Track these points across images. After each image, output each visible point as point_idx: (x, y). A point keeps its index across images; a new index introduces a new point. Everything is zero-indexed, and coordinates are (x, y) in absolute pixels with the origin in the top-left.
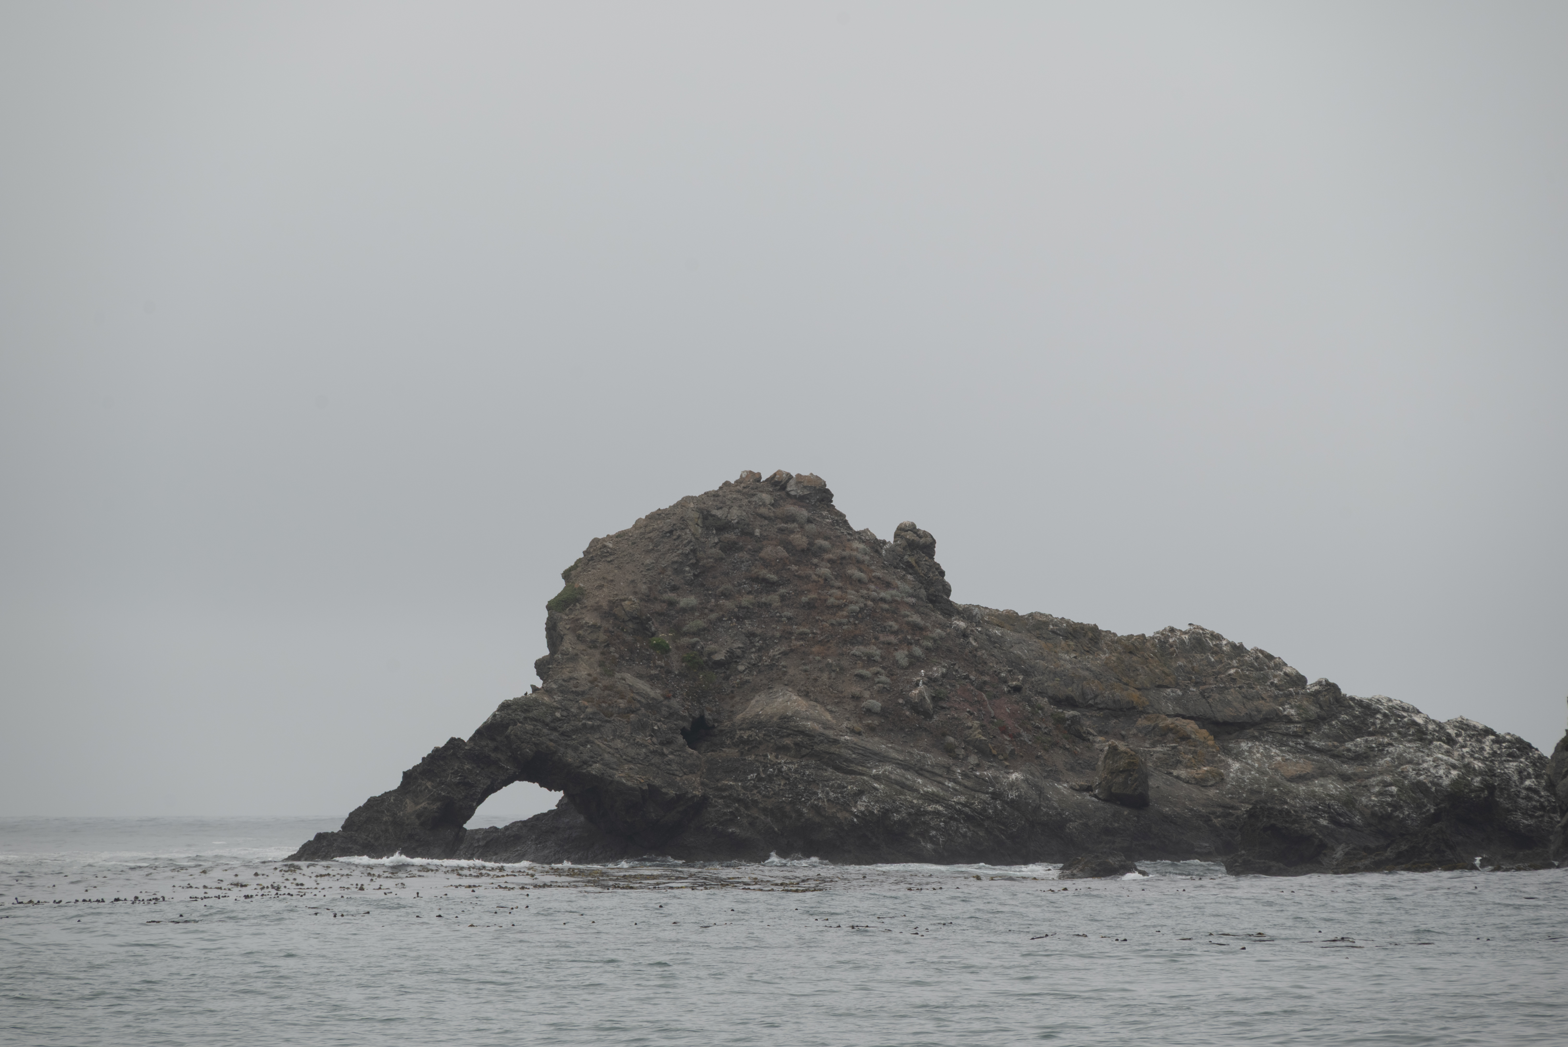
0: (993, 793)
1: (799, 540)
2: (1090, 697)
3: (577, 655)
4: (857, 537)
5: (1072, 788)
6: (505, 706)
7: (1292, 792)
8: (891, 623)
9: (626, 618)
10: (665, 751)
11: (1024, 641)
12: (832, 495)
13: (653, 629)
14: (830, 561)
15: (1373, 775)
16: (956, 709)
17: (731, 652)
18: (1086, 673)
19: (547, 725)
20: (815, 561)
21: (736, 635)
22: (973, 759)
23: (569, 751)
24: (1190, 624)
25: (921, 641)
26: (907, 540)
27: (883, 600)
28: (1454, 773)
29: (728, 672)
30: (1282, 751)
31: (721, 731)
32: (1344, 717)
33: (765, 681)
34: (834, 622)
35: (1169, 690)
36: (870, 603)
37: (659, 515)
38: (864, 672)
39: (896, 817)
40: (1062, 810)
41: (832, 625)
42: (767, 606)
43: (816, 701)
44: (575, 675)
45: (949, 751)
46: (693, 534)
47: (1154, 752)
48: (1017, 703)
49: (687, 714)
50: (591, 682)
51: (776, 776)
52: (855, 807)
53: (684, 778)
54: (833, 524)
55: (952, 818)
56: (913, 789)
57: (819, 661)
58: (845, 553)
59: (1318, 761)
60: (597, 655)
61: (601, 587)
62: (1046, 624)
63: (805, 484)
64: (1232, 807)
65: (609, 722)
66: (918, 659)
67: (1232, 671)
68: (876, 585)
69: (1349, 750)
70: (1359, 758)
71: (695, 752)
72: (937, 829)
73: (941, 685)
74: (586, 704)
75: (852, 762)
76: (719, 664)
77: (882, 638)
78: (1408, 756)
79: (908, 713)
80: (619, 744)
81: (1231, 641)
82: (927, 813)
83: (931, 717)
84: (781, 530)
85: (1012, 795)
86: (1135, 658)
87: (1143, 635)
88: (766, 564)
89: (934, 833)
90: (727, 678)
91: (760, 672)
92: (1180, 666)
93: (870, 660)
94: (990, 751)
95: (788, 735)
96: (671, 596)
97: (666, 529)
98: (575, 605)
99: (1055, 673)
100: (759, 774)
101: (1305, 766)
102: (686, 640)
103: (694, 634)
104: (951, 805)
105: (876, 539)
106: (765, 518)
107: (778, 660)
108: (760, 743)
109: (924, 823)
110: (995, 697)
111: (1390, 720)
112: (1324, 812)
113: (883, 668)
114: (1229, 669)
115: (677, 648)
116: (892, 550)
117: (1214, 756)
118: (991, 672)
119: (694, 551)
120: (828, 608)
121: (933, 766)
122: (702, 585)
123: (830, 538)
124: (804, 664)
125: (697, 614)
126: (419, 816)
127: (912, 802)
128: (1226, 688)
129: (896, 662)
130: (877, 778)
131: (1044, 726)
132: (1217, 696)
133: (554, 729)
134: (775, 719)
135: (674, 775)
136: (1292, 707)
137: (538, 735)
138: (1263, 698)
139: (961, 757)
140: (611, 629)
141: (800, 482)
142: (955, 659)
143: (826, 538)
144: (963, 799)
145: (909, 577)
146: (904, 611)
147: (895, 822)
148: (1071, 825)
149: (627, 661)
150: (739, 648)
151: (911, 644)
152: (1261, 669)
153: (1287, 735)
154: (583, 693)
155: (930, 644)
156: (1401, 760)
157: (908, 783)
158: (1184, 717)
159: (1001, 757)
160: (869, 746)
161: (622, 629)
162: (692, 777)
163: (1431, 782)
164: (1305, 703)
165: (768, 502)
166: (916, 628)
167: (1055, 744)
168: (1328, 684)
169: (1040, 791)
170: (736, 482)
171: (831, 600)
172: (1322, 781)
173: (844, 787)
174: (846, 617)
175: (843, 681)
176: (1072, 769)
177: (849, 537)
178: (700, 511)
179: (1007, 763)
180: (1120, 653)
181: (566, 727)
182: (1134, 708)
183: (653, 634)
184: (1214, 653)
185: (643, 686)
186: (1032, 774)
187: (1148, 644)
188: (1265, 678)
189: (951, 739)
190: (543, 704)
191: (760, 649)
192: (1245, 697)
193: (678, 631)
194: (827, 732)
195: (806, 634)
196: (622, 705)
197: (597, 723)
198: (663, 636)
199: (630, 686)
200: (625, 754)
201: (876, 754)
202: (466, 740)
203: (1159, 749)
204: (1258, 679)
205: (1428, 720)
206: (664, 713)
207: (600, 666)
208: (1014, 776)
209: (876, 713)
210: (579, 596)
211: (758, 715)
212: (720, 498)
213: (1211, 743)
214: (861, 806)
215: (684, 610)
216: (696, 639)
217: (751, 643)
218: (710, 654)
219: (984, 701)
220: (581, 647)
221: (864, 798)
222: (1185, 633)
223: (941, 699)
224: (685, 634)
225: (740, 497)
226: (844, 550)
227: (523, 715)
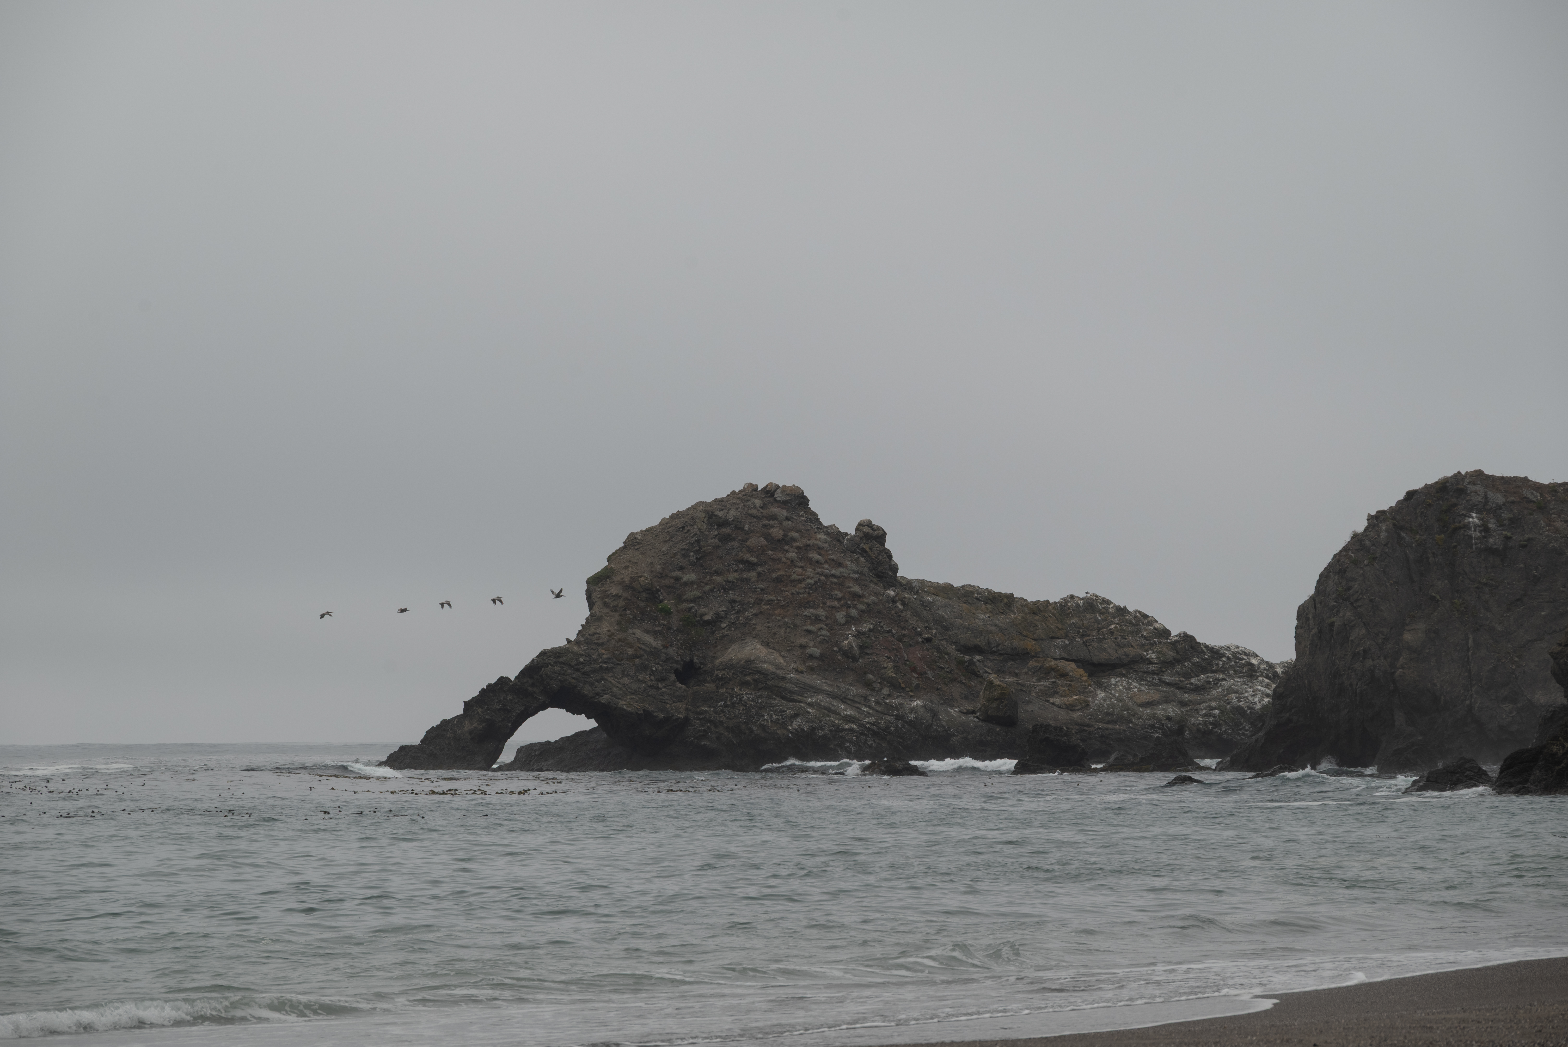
0: (896, 715)
1: (777, 533)
2: (993, 645)
3: (602, 616)
4: (825, 530)
5: (961, 712)
6: (543, 653)
7: (1137, 714)
8: (836, 592)
9: (641, 590)
10: (660, 686)
11: (950, 605)
12: (809, 501)
13: (661, 597)
14: (798, 548)
15: (1204, 702)
16: (877, 654)
17: (717, 614)
18: (993, 628)
19: (573, 667)
20: (786, 547)
21: (722, 601)
22: (886, 691)
23: (587, 686)
24: (1087, 593)
25: (857, 606)
26: (864, 533)
27: (833, 576)
28: (1266, 700)
29: (714, 629)
30: (1140, 684)
31: (705, 671)
32: (1196, 659)
33: (739, 635)
34: (794, 592)
35: (1059, 640)
36: (822, 578)
37: (677, 515)
38: (811, 628)
39: (821, 733)
40: (949, 728)
41: (792, 594)
42: (747, 580)
43: (774, 649)
44: (598, 631)
45: (868, 685)
46: (699, 529)
47: (1038, 685)
48: (928, 650)
49: (679, 659)
50: (609, 636)
51: (738, 703)
52: (791, 725)
53: (673, 705)
54: (806, 521)
55: (862, 734)
56: (836, 713)
57: (779, 620)
58: (809, 542)
59: (1165, 692)
60: (616, 616)
61: (627, 567)
62: (972, 593)
63: (788, 492)
64: (1088, 726)
65: (620, 665)
66: (853, 618)
67: (1112, 627)
68: (829, 565)
69: (1191, 684)
70: (1197, 689)
71: (684, 686)
72: (851, 742)
73: (868, 637)
74: (604, 651)
75: (794, 693)
76: (708, 623)
77: (829, 603)
78: (1235, 688)
79: (840, 658)
80: (626, 680)
81: (1117, 604)
82: (843, 730)
83: (858, 661)
84: (765, 526)
85: (911, 717)
86: (1037, 617)
87: (1048, 601)
88: (750, 550)
89: (848, 744)
90: (713, 633)
91: (736, 628)
92: (1073, 623)
93: (817, 619)
94: (900, 684)
95: (750, 674)
96: (677, 573)
97: (679, 525)
98: (606, 580)
99: (968, 629)
100: (725, 702)
101: (1153, 695)
102: (684, 605)
103: (691, 601)
104: (863, 724)
105: (839, 531)
106: (754, 517)
107: (750, 620)
108: (730, 680)
109: (841, 737)
110: (910, 645)
111: (1231, 661)
112: (1159, 728)
113: (826, 625)
114: (1111, 625)
115: (678, 611)
116: (852, 539)
117: (1085, 688)
118: (910, 628)
119: (698, 541)
120: (792, 581)
121: (854, 696)
122: (702, 566)
123: (801, 531)
124: (768, 622)
125: (695, 586)
126: (471, 732)
127: (834, 722)
128: (1104, 639)
129: (836, 621)
130: (811, 705)
131: (947, 666)
132: (1096, 645)
133: (578, 670)
134: (742, 662)
135: (665, 703)
136: (1153, 653)
137: (564, 674)
138: (1132, 646)
139: (877, 689)
140: (629, 598)
141: (784, 491)
142: (883, 618)
143: (798, 531)
144: (872, 720)
145: (862, 559)
146: (848, 583)
147: (820, 737)
148: (954, 739)
149: (639, 620)
150: (723, 611)
151: (850, 607)
152: (1137, 625)
153: (1147, 673)
154: (603, 644)
155: (864, 607)
156: (1230, 690)
157: (833, 708)
158: (1067, 660)
159: (908, 689)
160: (808, 681)
161: (638, 598)
162: (679, 705)
163: (1247, 707)
164: (1165, 649)
165: (758, 505)
166: (856, 596)
167: (955, 680)
168: (1185, 635)
169: (935, 714)
170: (740, 491)
171: (794, 576)
172: (1165, 706)
173: (784, 711)
174: (805, 588)
175: (795, 635)
176: (966, 698)
177: (816, 530)
178: (706, 512)
179: (911, 694)
180: (1026, 614)
181: (587, 669)
182: (1028, 653)
183: (661, 601)
184: (1102, 613)
185: (649, 639)
186: (932, 702)
187: (1050, 607)
188: (1139, 631)
189: (870, 676)
190: (572, 652)
191: (738, 612)
192: (1118, 645)
193: (680, 599)
194: (778, 672)
195: (773, 601)
196: (630, 653)
197: (610, 665)
198: (668, 602)
199: (638, 638)
200: (630, 688)
201: (812, 687)
202: (513, 679)
203: (1043, 683)
204: (1132, 633)
205: (1262, 661)
206: (662, 658)
207: (617, 624)
208: (917, 703)
209: (816, 658)
210: (609, 574)
211: (731, 659)
212: (723, 503)
213: (1085, 678)
214: (796, 724)
215: (686, 584)
216: (691, 605)
217: (732, 607)
218: (702, 615)
219: (901, 648)
220: (606, 610)
221: (798, 720)
222: (1082, 599)
223: (866, 647)
224: (685, 601)
225: (738, 502)
226: (809, 540)
227: (554, 660)
